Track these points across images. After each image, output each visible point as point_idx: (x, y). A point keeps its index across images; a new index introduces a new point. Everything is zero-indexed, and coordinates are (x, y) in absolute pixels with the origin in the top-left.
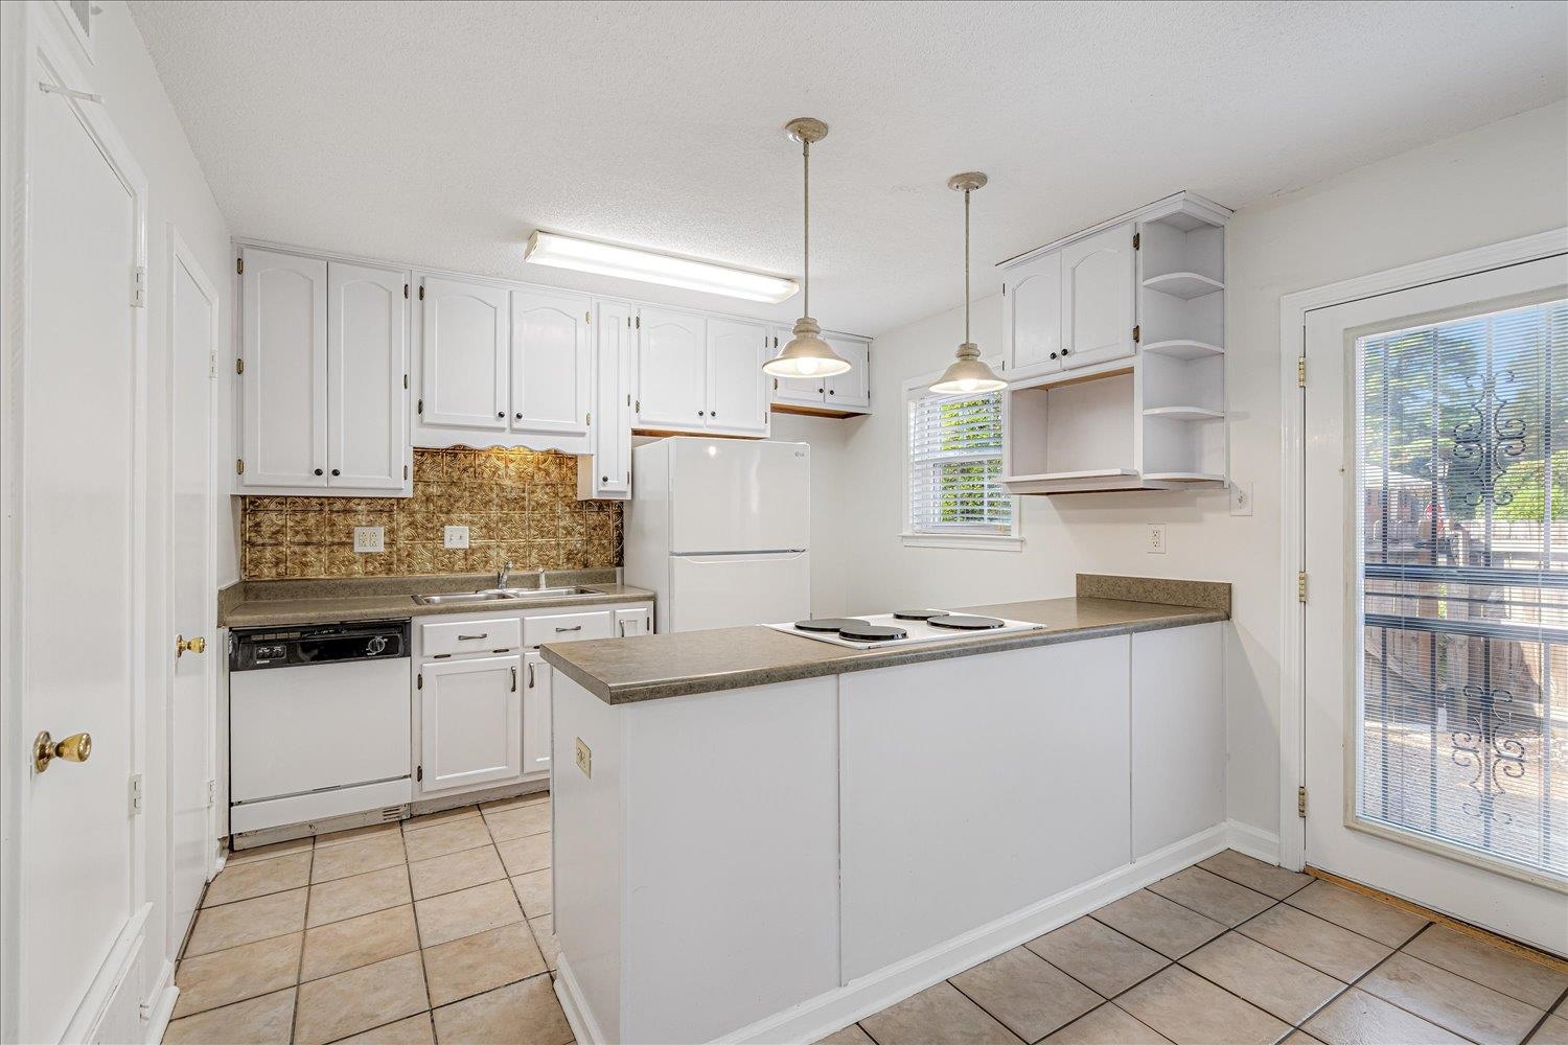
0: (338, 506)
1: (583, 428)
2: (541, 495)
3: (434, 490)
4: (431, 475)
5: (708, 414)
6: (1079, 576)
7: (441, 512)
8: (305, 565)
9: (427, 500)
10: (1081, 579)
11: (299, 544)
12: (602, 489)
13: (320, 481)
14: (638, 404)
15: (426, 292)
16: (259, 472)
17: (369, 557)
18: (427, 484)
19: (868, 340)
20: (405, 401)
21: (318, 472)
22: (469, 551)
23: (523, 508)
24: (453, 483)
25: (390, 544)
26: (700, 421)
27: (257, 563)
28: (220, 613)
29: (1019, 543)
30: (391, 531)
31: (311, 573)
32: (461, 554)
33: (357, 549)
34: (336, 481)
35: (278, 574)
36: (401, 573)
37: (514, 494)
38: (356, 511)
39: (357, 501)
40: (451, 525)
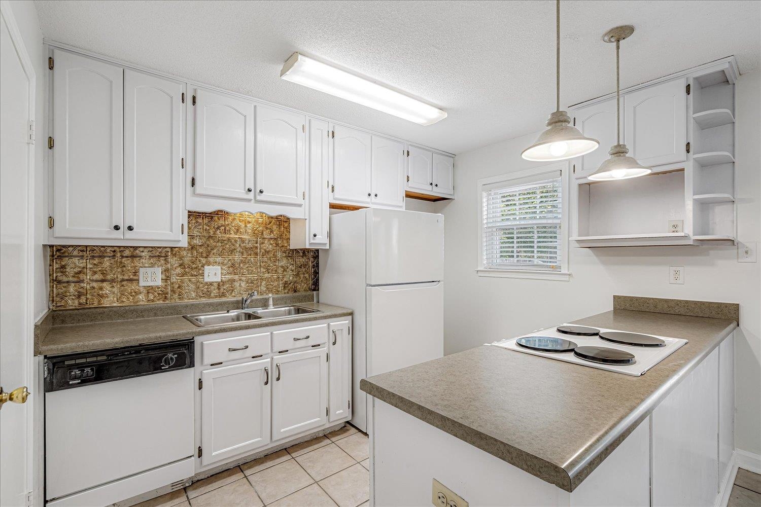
0: (127, 253)
1: (301, 201)
2: (268, 246)
4: (195, 232)
5: (373, 195)
6: (615, 297)
7: (202, 256)
8: (102, 296)
9: (192, 248)
10: (616, 298)
11: (97, 281)
12: (312, 241)
13: (118, 234)
14: (333, 188)
15: (197, 100)
16: (67, 227)
17: (149, 290)
18: (192, 237)
19: (453, 156)
20: (182, 177)
21: (117, 228)
22: (221, 283)
23: (256, 254)
24: (210, 237)
25: (165, 280)
26: (368, 199)
27: (63, 296)
28: (36, 344)
29: (568, 276)
30: (167, 270)
31: (106, 303)
32: (216, 285)
33: (142, 283)
34: (129, 234)
35: (80, 304)
36: (175, 301)
37: (250, 245)
38: (141, 257)
39: (141, 249)
40: (209, 265)
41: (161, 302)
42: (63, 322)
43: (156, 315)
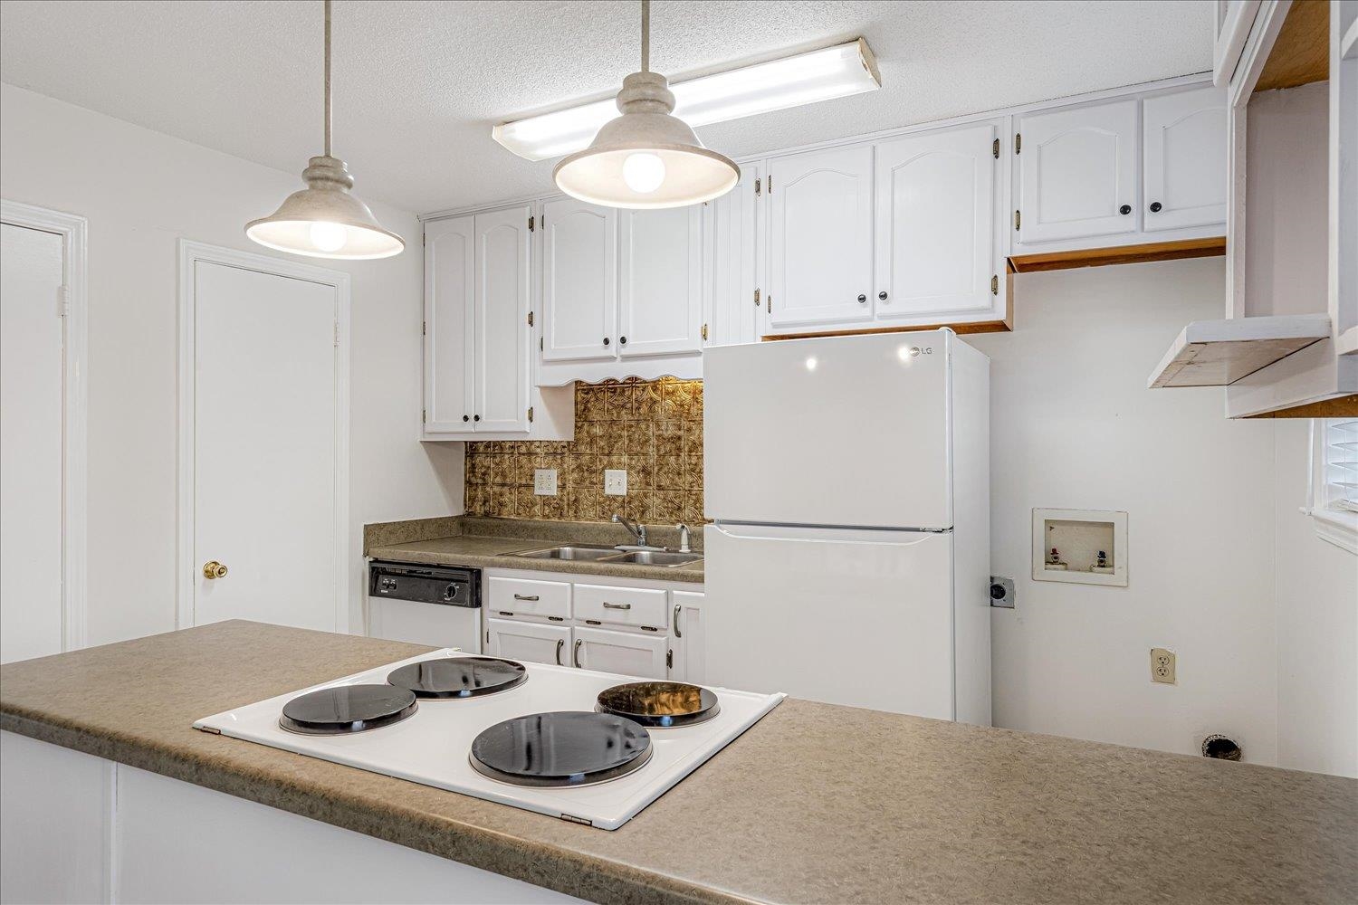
0: (523, 449)
1: (699, 345)
3: (597, 430)
4: (595, 415)
5: (873, 298)
7: (603, 454)
8: (501, 504)
13: (472, 427)
15: (545, 220)
16: (434, 421)
17: (546, 501)
18: (591, 423)
21: (465, 418)
22: (627, 500)
24: (613, 421)
25: (562, 487)
26: (864, 311)
27: (473, 499)
28: (365, 543)
30: (562, 476)
31: (505, 514)
32: (620, 499)
33: (538, 491)
36: (569, 520)
37: (669, 432)
38: (536, 454)
39: (537, 444)
40: (611, 468)
41: (557, 520)
42: (470, 532)
43: (546, 537)
